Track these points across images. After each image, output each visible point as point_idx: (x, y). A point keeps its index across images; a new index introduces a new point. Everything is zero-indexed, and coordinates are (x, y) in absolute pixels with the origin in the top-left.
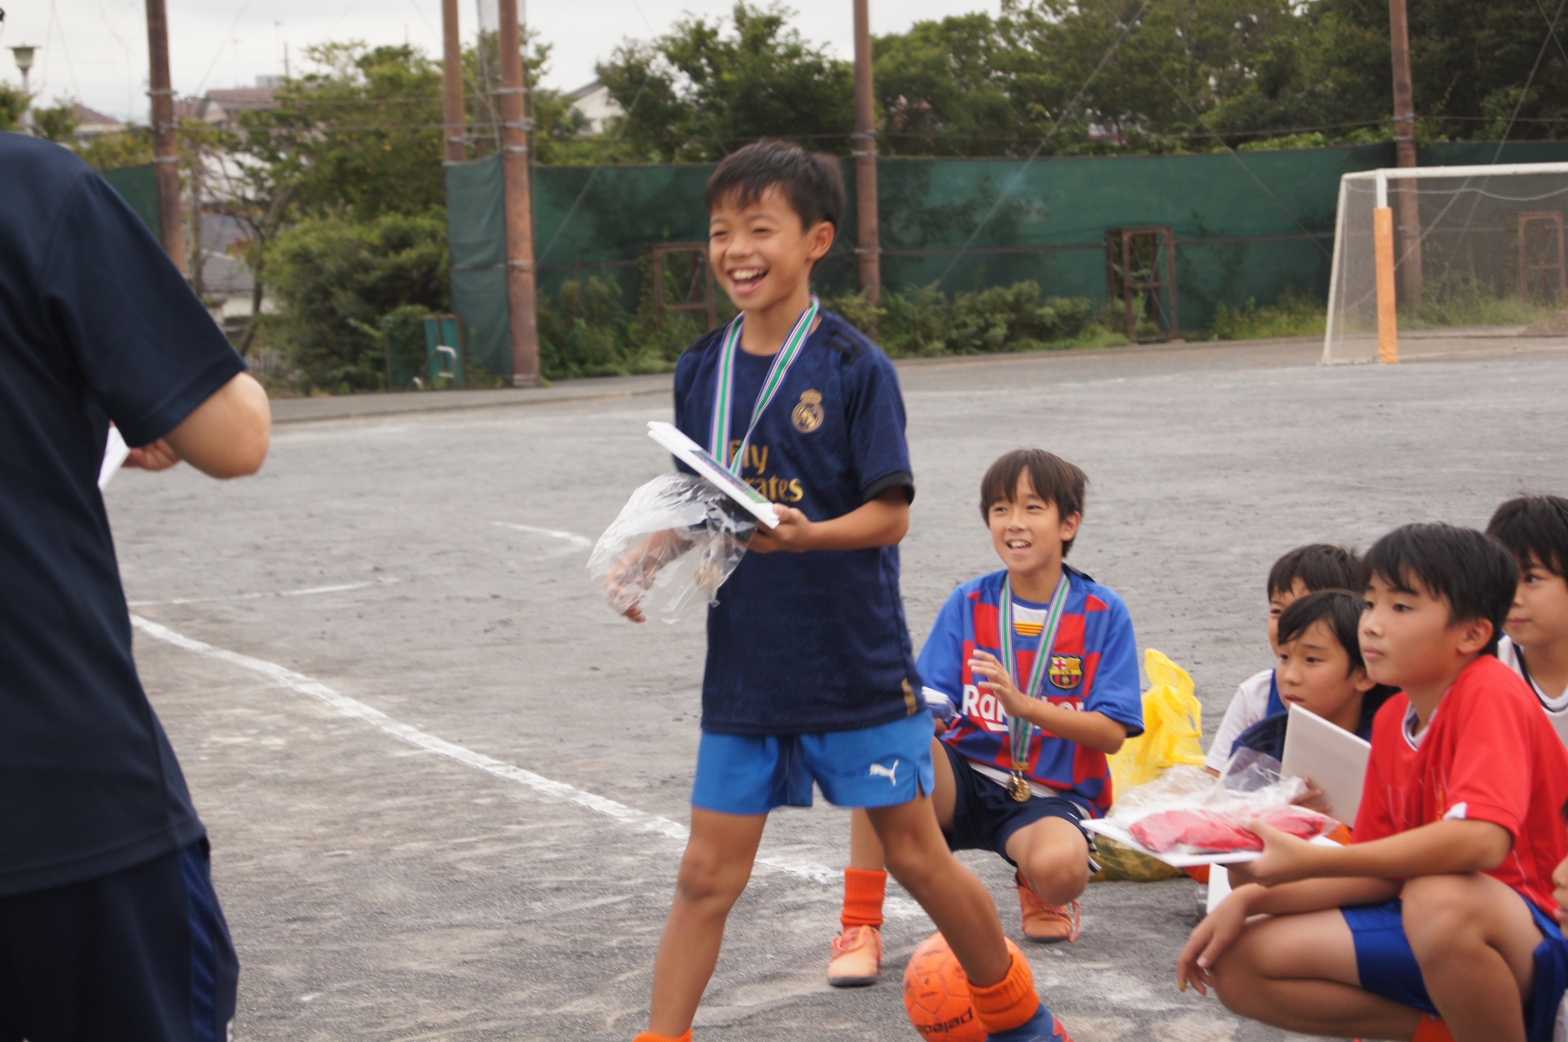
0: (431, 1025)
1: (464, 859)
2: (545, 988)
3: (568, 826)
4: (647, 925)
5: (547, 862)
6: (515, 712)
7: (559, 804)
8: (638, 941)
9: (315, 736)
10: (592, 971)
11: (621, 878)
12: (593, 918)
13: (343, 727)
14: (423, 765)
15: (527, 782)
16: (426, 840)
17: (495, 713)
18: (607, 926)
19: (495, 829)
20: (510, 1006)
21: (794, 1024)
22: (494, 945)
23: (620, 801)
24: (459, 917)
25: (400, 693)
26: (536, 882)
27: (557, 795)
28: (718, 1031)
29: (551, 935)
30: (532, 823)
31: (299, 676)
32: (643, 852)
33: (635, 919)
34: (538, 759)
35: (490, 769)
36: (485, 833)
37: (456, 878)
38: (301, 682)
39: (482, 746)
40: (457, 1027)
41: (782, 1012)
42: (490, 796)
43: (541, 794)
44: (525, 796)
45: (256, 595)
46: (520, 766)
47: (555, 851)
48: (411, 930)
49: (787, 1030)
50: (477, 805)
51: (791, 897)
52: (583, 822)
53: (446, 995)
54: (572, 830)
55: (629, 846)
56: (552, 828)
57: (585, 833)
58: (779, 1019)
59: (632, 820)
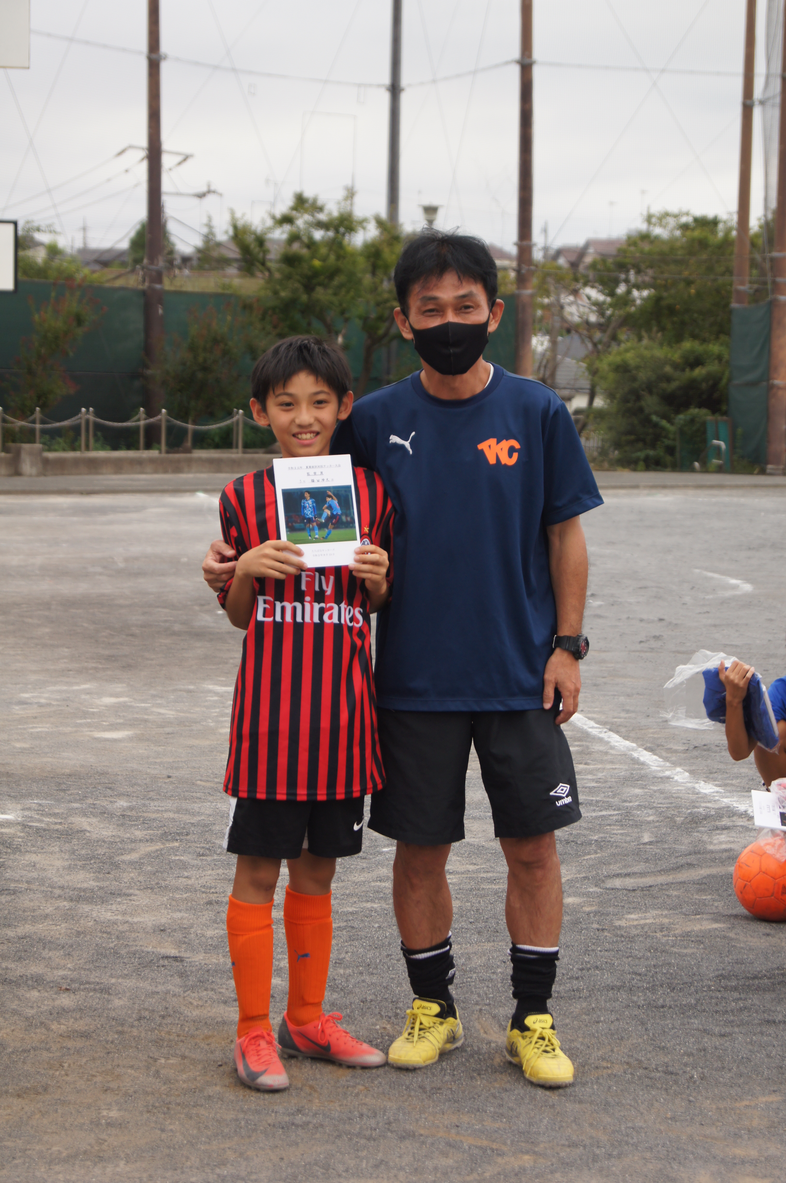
3: (616, 768)
4: (623, 829)
5: (586, 788)
6: (628, 696)
7: (620, 755)
8: (612, 838)
10: (571, 852)
11: (625, 801)
12: (591, 822)
15: (609, 740)
17: (615, 695)
18: (598, 827)
21: (675, 893)
23: (660, 757)
27: (622, 749)
28: (625, 892)
30: (595, 764)
32: (652, 787)
33: (618, 825)
34: (626, 727)
35: (590, 730)
39: (595, 716)
41: (673, 886)
42: (577, 746)
43: (612, 748)
44: (602, 748)
46: (610, 730)
47: (596, 782)
49: (668, 896)
51: (725, 822)
52: (626, 767)
53: (471, 857)
54: (616, 771)
55: (644, 783)
56: (604, 769)
57: (623, 773)
58: (667, 890)
59: (659, 769)
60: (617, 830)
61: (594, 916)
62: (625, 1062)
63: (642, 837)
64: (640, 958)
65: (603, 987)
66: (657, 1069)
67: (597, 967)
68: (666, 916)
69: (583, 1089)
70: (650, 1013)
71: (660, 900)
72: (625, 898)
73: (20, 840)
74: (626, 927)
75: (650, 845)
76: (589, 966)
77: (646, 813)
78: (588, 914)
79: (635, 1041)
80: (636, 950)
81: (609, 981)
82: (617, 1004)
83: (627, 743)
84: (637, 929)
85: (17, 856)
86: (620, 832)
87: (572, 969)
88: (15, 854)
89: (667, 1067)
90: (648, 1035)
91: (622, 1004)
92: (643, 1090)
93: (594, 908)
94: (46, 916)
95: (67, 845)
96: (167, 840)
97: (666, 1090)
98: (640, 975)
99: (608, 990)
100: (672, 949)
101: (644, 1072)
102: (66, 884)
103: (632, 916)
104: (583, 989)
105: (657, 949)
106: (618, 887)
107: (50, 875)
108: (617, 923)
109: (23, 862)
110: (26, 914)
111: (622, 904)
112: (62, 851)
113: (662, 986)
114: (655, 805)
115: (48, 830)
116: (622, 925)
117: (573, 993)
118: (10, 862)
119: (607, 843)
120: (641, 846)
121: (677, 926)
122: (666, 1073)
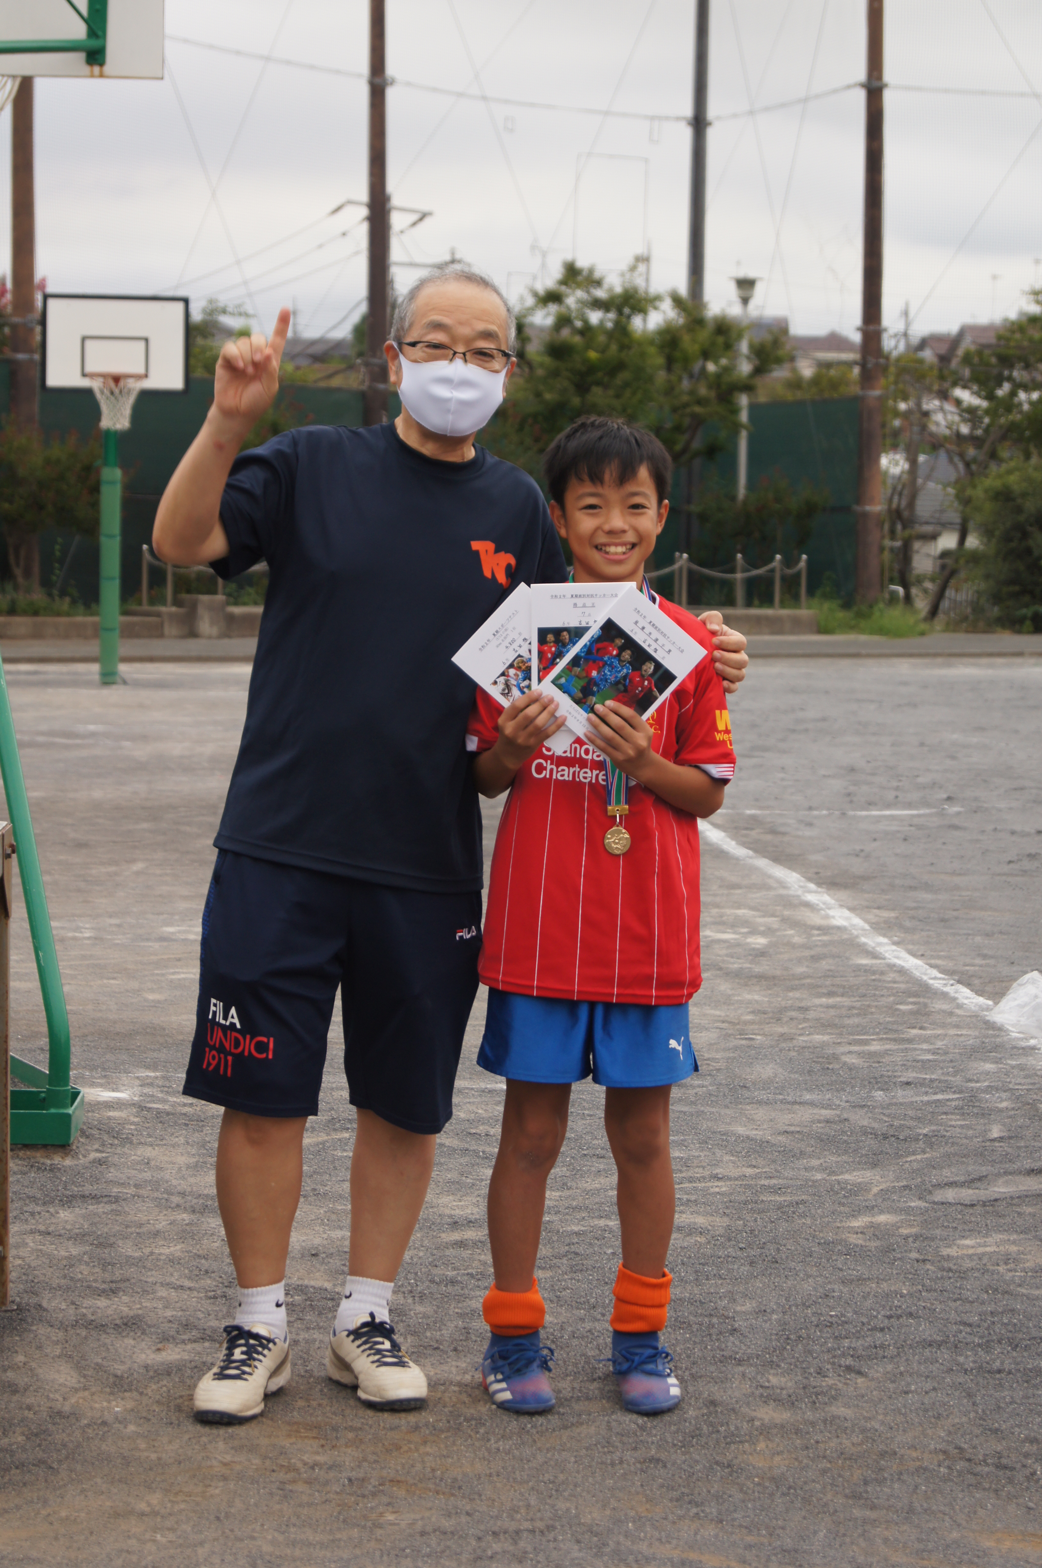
0: (720, 1176)
1: (850, 1052)
2: (839, 1159)
3: (961, 1035)
4: (964, 1120)
5: (918, 1061)
6: (987, 935)
7: (970, 1016)
8: (947, 1131)
9: (797, 940)
10: (889, 1151)
11: (970, 1081)
12: (921, 1109)
13: (825, 934)
14: (874, 973)
15: (956, 995)
16: (831, 1034)
17: (969, 935)
18: (929, 1117)
19: (896, 1031)
20: (799, 1169)
21: (1029, 1210)
22: (819, 1121)
24: (808, 1097)
25: (893, 910)
26: (895, 1076)
27: (973, 1008)
28: (959, 1207)
29: (875, 1119)
30: (934, 1029)
31: (812, 886)
32: (1009, 1062)
33: (958, 1114)
34: (981, 978)
35: (931, 982)
36: (885, 1033)
37: (831, 1067)
38: (810, 892)
39: (939, 962)
40: (743, 1180)
41: (1027, 1199)
42: (912, 1003)
43: (960, 1006)
44: (945, 1007)
45: (824, 812)
46: (959, 982)
47: (933, 1054)
48: (760, 1103)
49: (1019, 1214)
50: (897, 1010)
52: (977, 1033)
53: (750, 1156)
54: (962, 1039)
55: (999, 1056)
56: (946, 1035)
57: (971, 1042)
58: (1019, 1205)
59: (1021, 1036)
60: (956, 1121)
61: (914, 1241)
62: (941, 1450)
63: (990, 1130)
64: (972, 1302)
65: (917, 1342)
66: (985, 1461)
67: (911, 1314)
68: (1014, 1243)
69: (878, 1489)
70: (981, 1380)
71: (1008, 1220)
72: (960, 1216)
73: (133, 1127)
74: (957, 1257)
75: (999, 1142)
76: (899, 1312)
77: (998, 1097)
78: (906, 1238)
79: (957, 1420)
80: (968, 1290)
81: (927, 1333)
82: (934, 1368)
83: (981, 1000)
84: (972, 1260)
85: (126, 1150)
86: (959, 1123)
87: (876, 1317)
88: (124, 1147)
89: (999, 1458)
90: (977, 1413)
91: (942, 1367)
92: (963, 1491)
93: (914, 1230)
94: (157, 1234)
95: (196, 1134)
96: (335, 1130)
97: (996, 1491)
98: (970, 1325)
99: (924, 1347)
100: (1019, 1289)
101: (967, 1464)
102: (189, 1189)
103: (967, 1242)
104: (889, 1345)
105: (996, 1290)
106: (951, 1200)
107: (167, 1177)
108: (945, 1252)
109: (133, 1158)
110: (129, 1230)
111: (955, 1225)
112: (188, 1143)
113: (999, 1342)
114: (1011, 1086)
115: (173, 1114)
116: (951, 1254)
117: (874, 1350)
118: (116, 1159)
119: (940, 1139)
120: (988, 1144)
121: (1029, 1257)
122: (997, 1467)
